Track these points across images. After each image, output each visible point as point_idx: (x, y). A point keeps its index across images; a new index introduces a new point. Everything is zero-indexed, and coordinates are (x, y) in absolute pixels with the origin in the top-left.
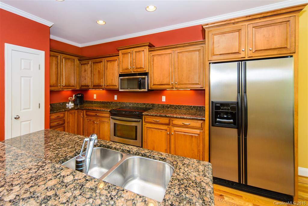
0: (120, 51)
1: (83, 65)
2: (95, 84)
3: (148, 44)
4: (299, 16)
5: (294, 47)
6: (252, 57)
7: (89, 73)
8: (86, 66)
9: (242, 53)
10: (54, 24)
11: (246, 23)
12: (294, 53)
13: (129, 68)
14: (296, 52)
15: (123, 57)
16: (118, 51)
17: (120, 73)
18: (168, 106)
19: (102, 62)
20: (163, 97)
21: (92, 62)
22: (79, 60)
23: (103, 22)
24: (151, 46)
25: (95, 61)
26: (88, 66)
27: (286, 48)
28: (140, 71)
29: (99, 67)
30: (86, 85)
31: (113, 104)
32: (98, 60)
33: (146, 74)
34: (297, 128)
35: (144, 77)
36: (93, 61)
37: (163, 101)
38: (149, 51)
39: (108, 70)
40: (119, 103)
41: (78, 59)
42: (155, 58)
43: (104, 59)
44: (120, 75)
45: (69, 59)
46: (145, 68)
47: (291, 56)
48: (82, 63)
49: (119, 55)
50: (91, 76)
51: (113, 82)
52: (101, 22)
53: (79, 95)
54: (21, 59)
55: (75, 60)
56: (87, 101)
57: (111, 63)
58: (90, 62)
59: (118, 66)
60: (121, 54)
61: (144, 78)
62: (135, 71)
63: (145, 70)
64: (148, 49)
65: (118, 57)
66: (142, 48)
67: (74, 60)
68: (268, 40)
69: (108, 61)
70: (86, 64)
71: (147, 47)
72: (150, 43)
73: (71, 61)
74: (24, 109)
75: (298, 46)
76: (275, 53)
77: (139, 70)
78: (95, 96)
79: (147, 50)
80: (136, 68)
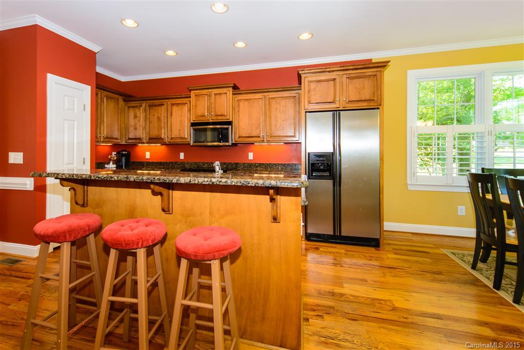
0: (192, 92)
1: (131, 108)
2: (151, 137)
3: (232, 85)
4: (383, 72)
5: (380, 99)
6: (345, 107)
7: (141, 120)
8: (137, 110)
9: (337, 102)
10: (101, 49)
11: (341, 73)
12: (381, 105)
13: (206, 115)
14: (382, 104)
15: (197, 100)
16: (190, 91)
17: (192, 122)
18: (257, 165)
19: (164, 104)
20: (249, 153)
21: (147, 105)
22: (125, 101)
23: (173, 52)
24: (235, 88)
25: (152, 103)
26: (140, 109)
27: (374, 100)
28: (221, 119)
29: (158, 112)
30: (137, 137)
31: (179, 165)
32: (157, 102)
33: (230, 123)
34: (383, 176)
35: (226, 126)
36: (149, 103)
37: (249, 159)
38: (233, 94)
39: (173, 116)
40: (188, 163)
41: (123, 99)
42: (241, 104)
43: (168, 100)
44: (193, 125)
45: (112, 98)
46: (228, 115)
47: (378, 108)
48: (129, 105)
49: (190, 97)
50: (146, 124)
51: (182, 133)
52: (171, 53)
53: (124, 153)
54: (64, 96)
55: (120, 100)
56: (134, 163)
57: (178, 107)
58: (144, 105)
59: (189, 112)
60: (194, 95)
61: (227, 129)
62: (215, 118)
63: (228, 118)
64: (233, 91)
65: (189, 99)
66: (225, 90)
67: (118, 100)
68: (359, 92)
69: (173, 105)
70: (136, 107)
71: (231, 89)
72: (234, 84)
73: (115, 101)
74: (68, 164)
75: (383, 99)
76: (365, 105)
77: (219, 118)
78: (148, 155)
79: (231, 93)
80: (216, 116)
